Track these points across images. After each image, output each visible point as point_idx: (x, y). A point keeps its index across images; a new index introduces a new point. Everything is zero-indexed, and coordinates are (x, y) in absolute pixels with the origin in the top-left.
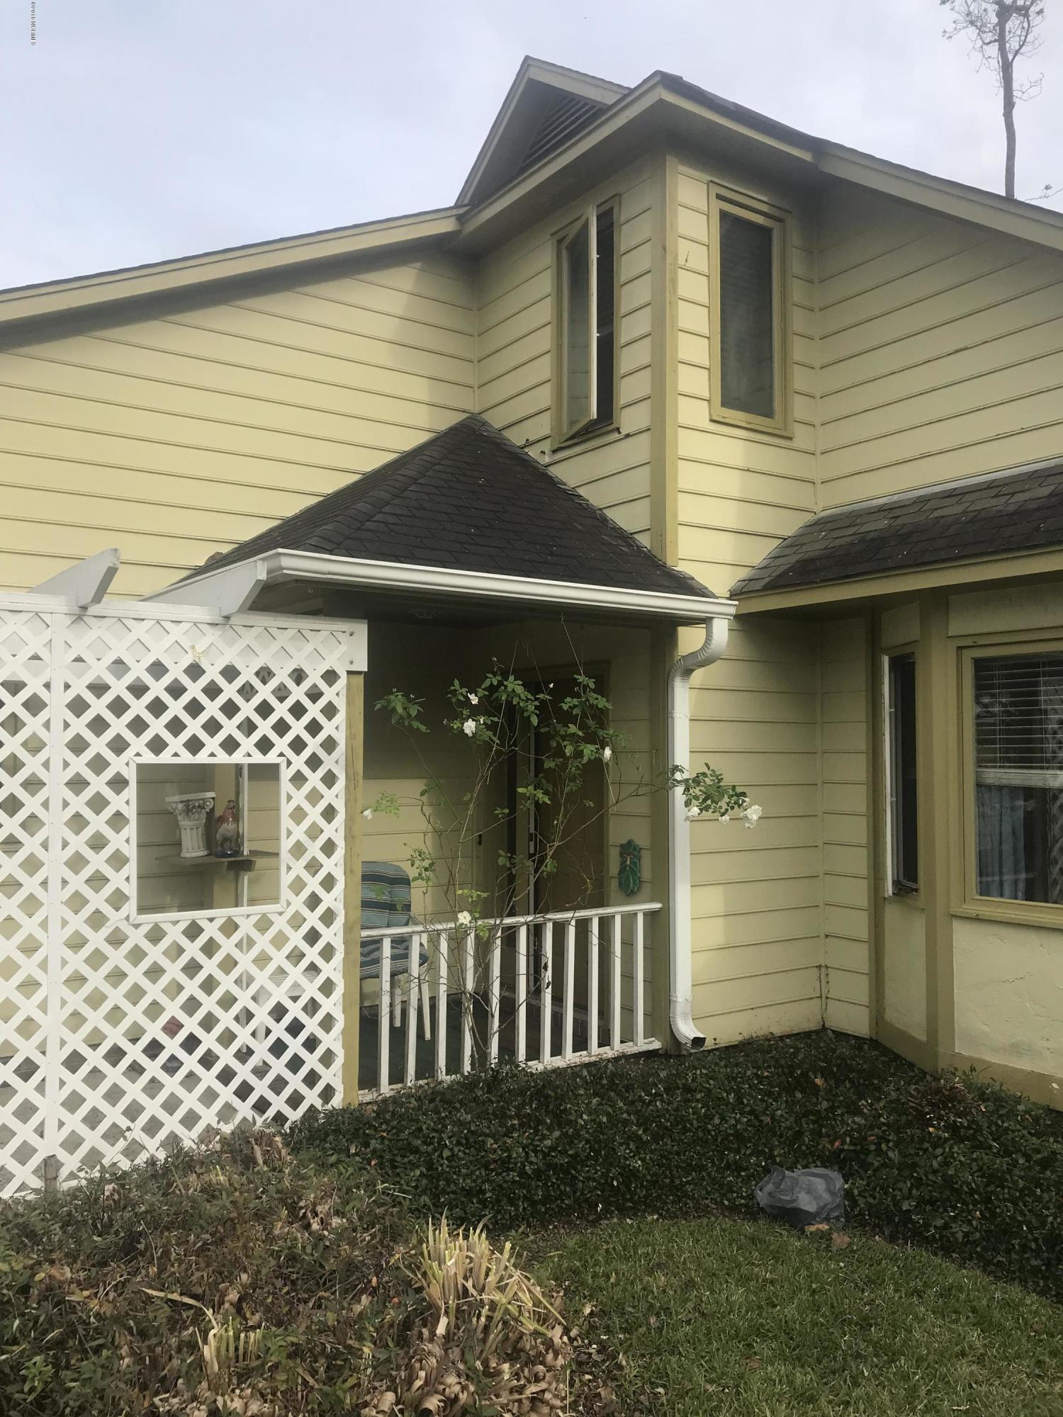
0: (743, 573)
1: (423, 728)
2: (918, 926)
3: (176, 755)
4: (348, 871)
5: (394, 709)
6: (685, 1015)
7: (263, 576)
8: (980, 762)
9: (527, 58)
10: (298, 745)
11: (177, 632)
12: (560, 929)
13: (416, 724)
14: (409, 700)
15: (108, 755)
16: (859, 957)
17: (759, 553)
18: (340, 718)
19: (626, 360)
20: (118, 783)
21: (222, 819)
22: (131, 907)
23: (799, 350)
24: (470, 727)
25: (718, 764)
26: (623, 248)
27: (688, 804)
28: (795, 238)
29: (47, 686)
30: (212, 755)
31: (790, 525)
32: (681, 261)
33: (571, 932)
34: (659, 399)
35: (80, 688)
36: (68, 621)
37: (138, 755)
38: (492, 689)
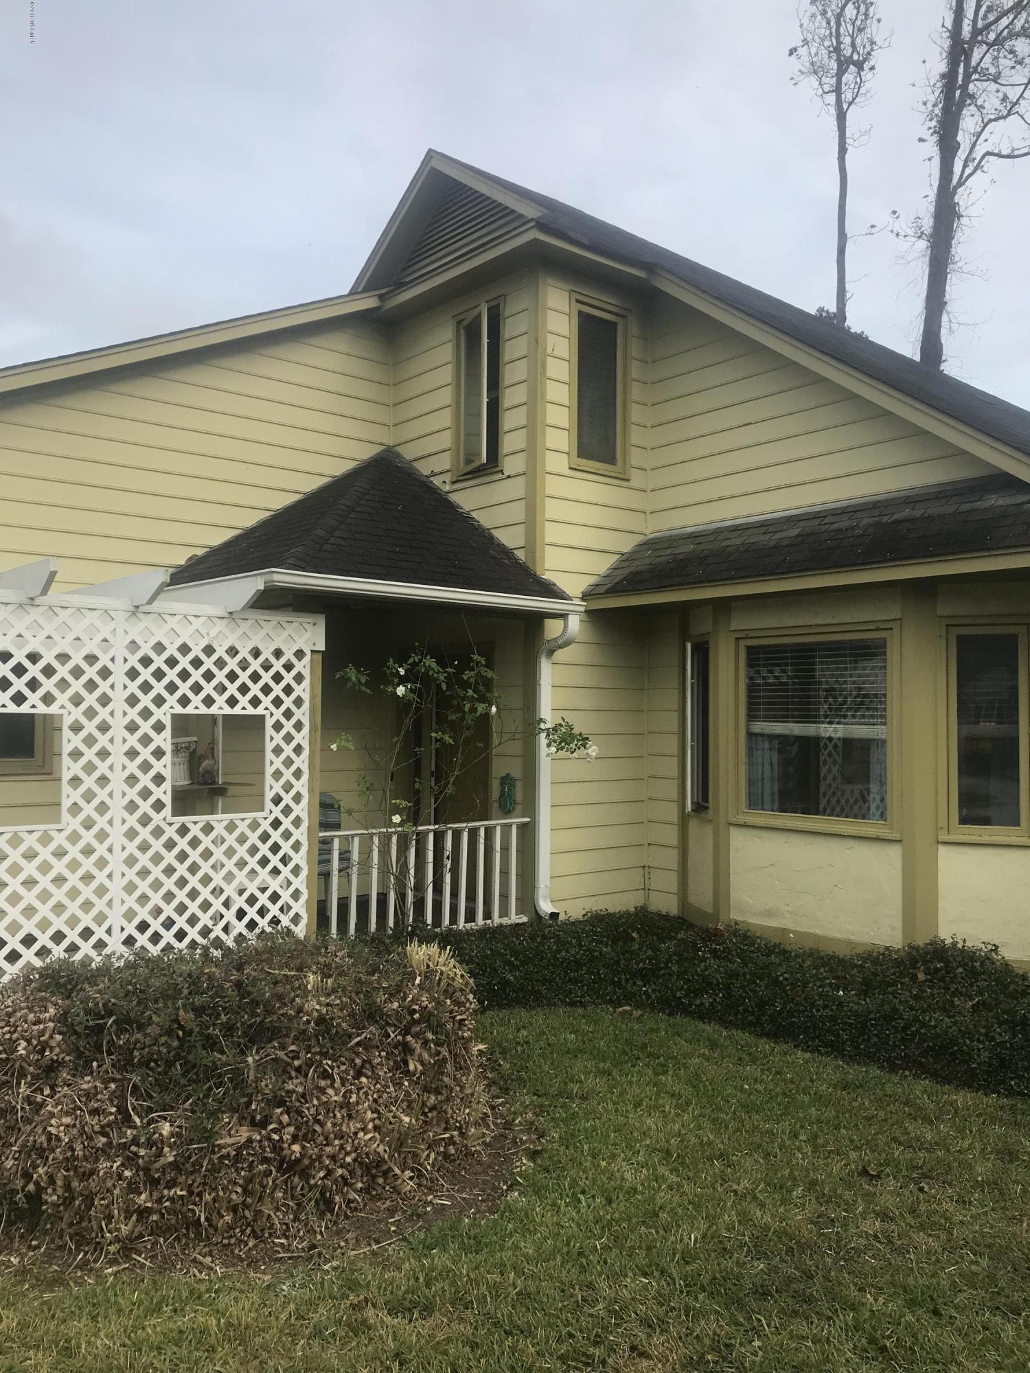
0: (592, 580)
1: (368, 691)
2: (709, 831)
3: (197, 708)
4: (311, 791)
5: (350, 678)
6: (545, 897)
7: (262, 587)
8: (752, 716)
9: (430, 151)
10: (277, 702)
11: (198, 623)
12: (457, 835)
13: (363, 688)
14: (359, 672)
15: (152, 707)
16: (671, 858)
17: (602, 565)
18: (306, 683)
19: (509, 420)
20: (159, 727)
22: (167, 811)
23: (636, 413)
24: (401, 690)
25: (571, 718)
26: (507, 336)
27: (549, 745)
28: (634, 330)
29: (113, 660)
31: (627, 544)
32: (549, 351)
33: (465, 837)
34: (533, 451)
35: (134, 661)
36: (126, 616)
37: (172, 707)
38: (415, 664)
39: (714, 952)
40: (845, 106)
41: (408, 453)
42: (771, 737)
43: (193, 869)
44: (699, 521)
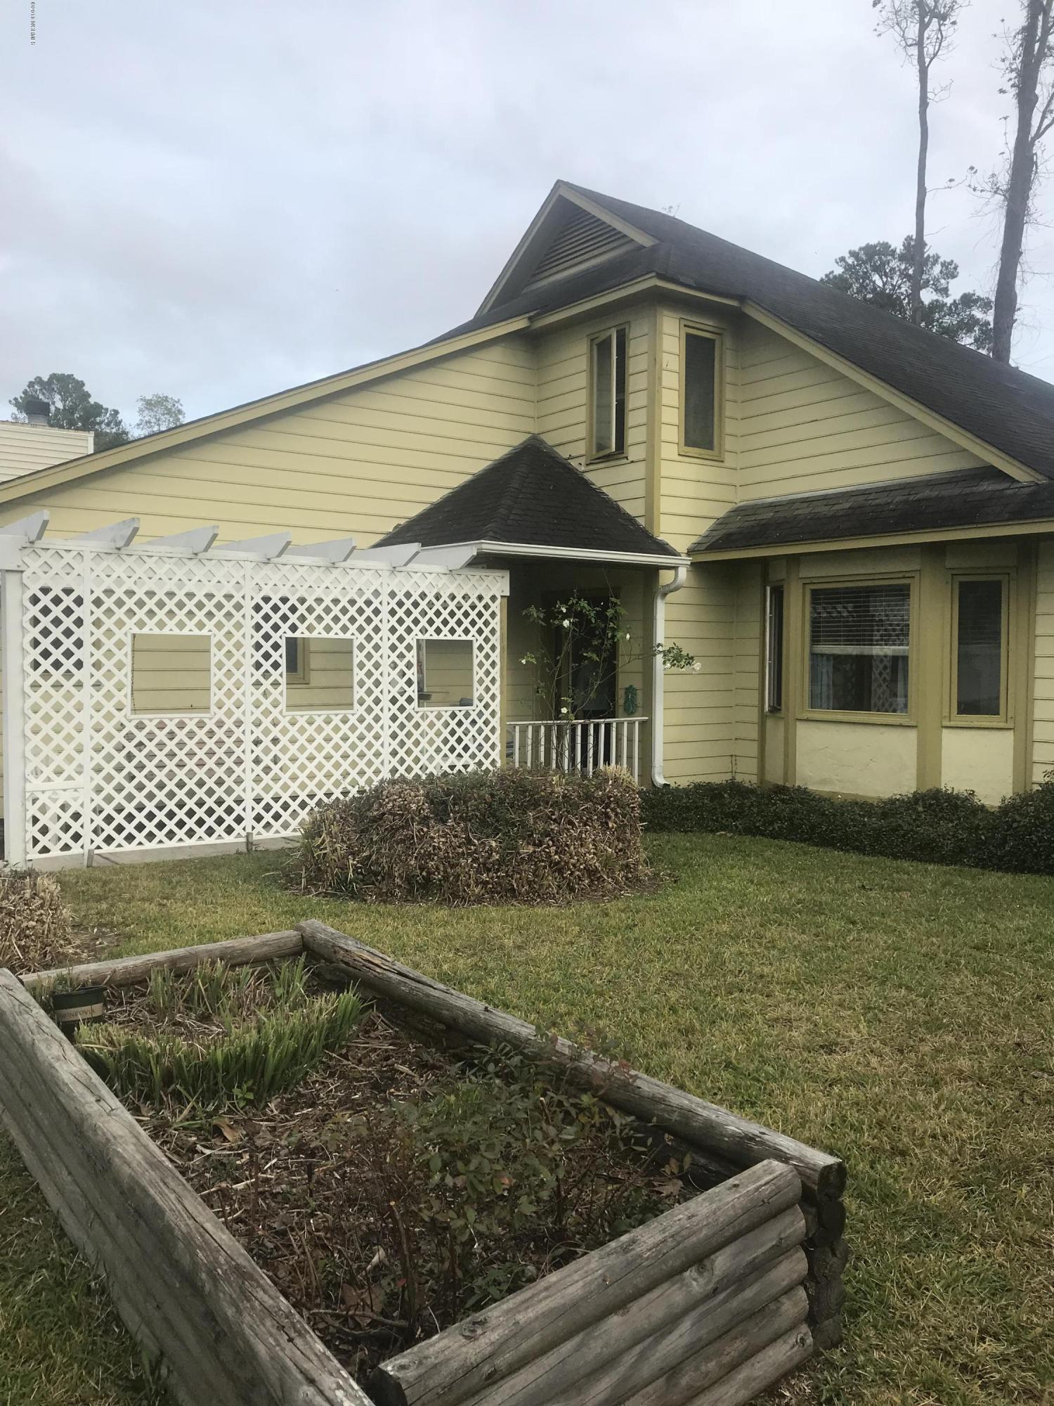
0: (695, 539)
1: (545, 624)
2: (781, 725)
3: (431, 635)
4: (502, 693)
5: (532, 615)
6: (659, 774)
7: (475, 552)
8: (815, 640)
9: (558, 181)
10: (480, 632)
11: (430, 578)
12: (597, 727)
13: (541, 622)
15: (405, 635)
16: (753, 749)
17: (703, 528)
18: (498, 618)
19: (632, 419)
20: (409, 648)
22: (415, 703)
23: (729, 409)
24: (566, 623)
25: (680, 643)
26: (631, 354)
27: (664, 663)
28: (728, 343)
29: (381, 603)
31: (721, 511)
32: (664, 366)
33: (603, 727)
34: (651, 444)
35: (393, 604)
36: (388, 573)
37: (416, 635)
38: (573, 605)
39: (783, 801)
40: (927, 60)
41: (550, 440)
42: (829, 656)
43: (409, 752)
44: (778, 493)
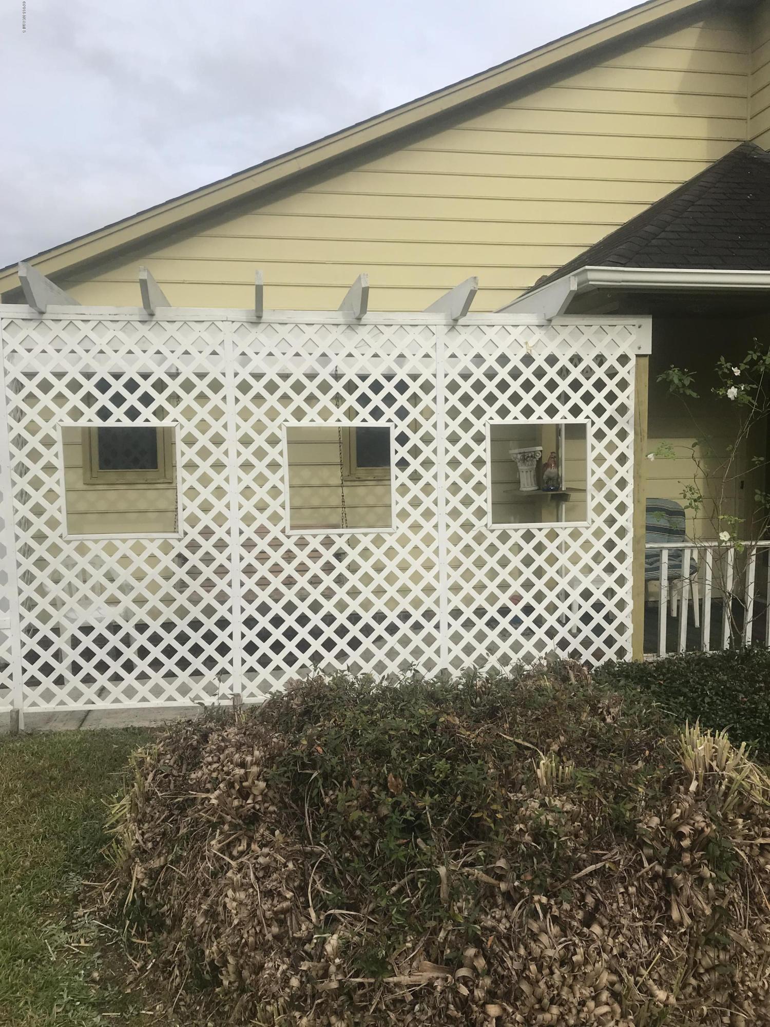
1: (694, 395)
3: (516, 418)
4: (636, 501)
5: (672, 381)
7: (574, 287)
10: (599, 410)
11: (516, 333)
13: (689, 392)
14: (684, 373)
15: (472, 419)
18: (630, 390)
20: (479, 438)
21: (547, 465)
22: (488, 518)
24: (732, 393)
29: (434, 374)
30: (540, 418)
35: (454, 375)
36: (446, 329)
37: (491, 418)
38: (753, 363)
